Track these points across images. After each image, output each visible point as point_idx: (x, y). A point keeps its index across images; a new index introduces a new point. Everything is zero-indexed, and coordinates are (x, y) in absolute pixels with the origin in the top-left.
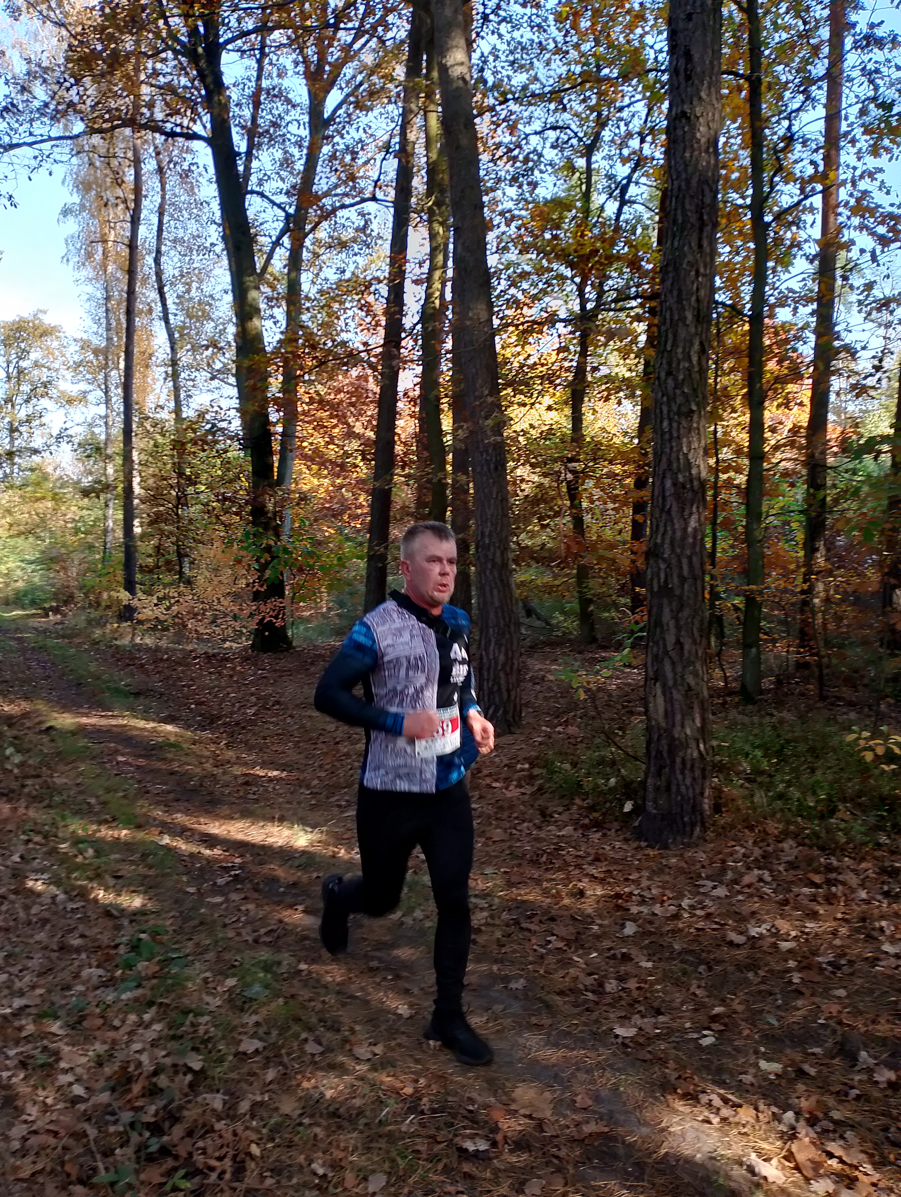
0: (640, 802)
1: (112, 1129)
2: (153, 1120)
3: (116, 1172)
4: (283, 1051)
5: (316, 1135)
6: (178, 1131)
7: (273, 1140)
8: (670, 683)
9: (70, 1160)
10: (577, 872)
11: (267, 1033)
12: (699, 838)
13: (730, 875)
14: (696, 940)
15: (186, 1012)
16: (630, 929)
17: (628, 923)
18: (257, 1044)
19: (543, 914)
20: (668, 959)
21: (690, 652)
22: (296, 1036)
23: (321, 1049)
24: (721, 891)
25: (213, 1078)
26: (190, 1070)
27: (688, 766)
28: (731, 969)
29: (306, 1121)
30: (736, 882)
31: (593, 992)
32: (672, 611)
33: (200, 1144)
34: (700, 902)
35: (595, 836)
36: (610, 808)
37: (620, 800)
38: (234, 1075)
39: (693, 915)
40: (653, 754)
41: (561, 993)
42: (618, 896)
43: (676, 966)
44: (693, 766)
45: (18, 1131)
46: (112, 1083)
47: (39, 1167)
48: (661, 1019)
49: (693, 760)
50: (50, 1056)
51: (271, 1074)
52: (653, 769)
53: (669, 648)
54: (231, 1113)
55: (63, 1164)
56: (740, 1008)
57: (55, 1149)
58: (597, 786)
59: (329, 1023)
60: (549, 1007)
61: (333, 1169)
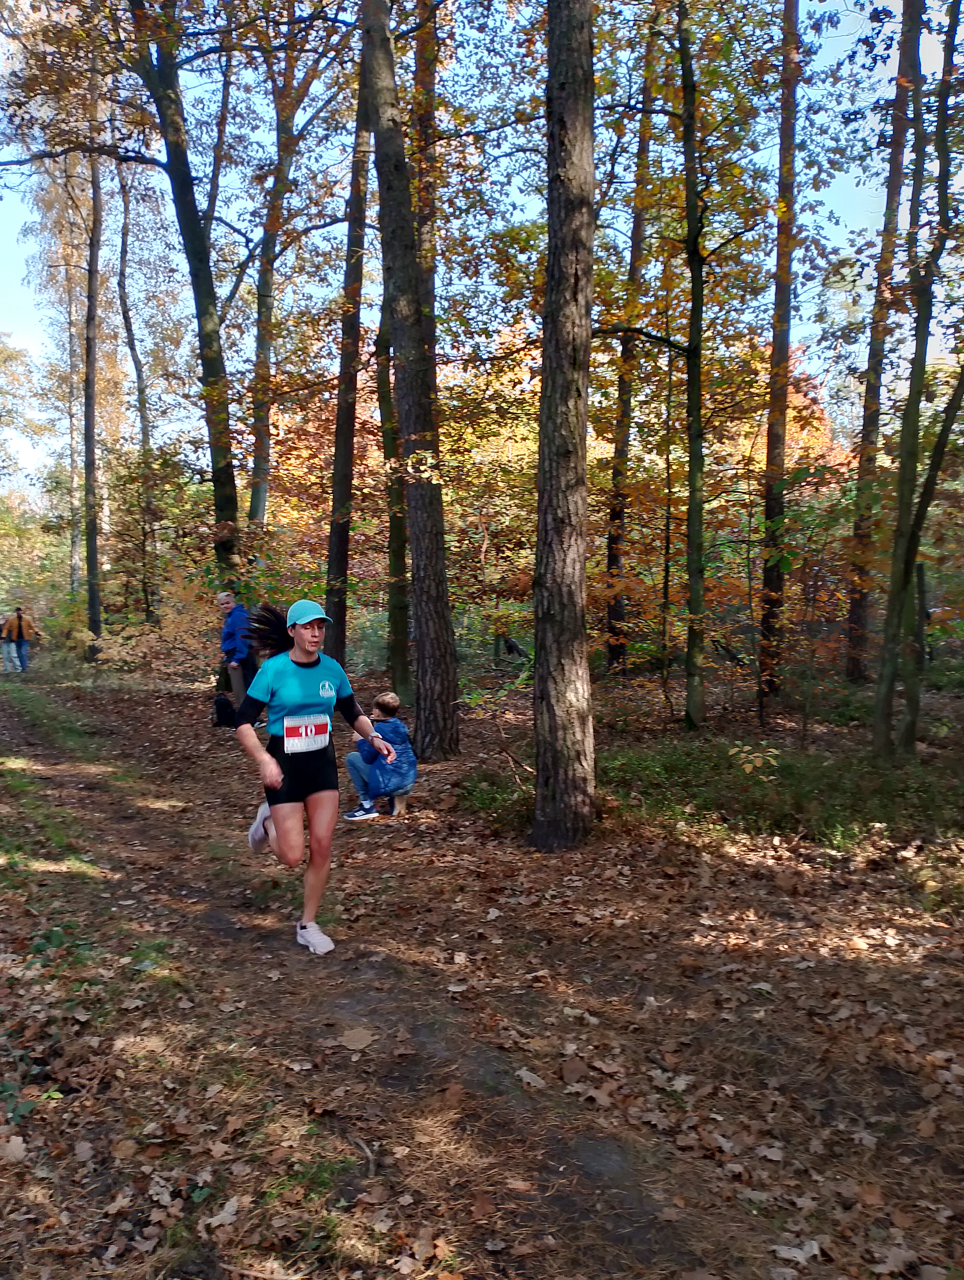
2: (39, 1055)
4: (160, 1008)
5: (173, 1063)
6: (59, 1062)
7: (136, 1067)
8: (553, 701)
11: (149, 995)
12: (580, 842)
13: (595, 871)
14: (547, 922)
15: (82, 981)
16: (493, 915)
17: (492, 911)
18: (139, 1003)
20: (517, 937)
22: (173, 996)
23: (192, 1005)
24: (582, 884)
25: (96, 1026)
26: (78, 1022)
27: (570, 776)
28: (568, 943)
29: (168, 1053)
30: (598, 876)
31: (446, 963)
32: (552, 635)
33: (75, 1069)
34: (562, 893)
35: (490, 844)
36: (510, 819)
38: (115, 1024)
39: (551, 903)
40: (541, 766)
42: (492, 890)
43: (522, 942)
46: (10, 1031)
48: (495, 980)
49: (574, 770)
51: (146, 1024)
52: (540, 779)
53: (552, 669)
54: (106, 1050)
56: (562, 970)
59: (204, 988)
60: (399, 973)
61: (181, 1084)
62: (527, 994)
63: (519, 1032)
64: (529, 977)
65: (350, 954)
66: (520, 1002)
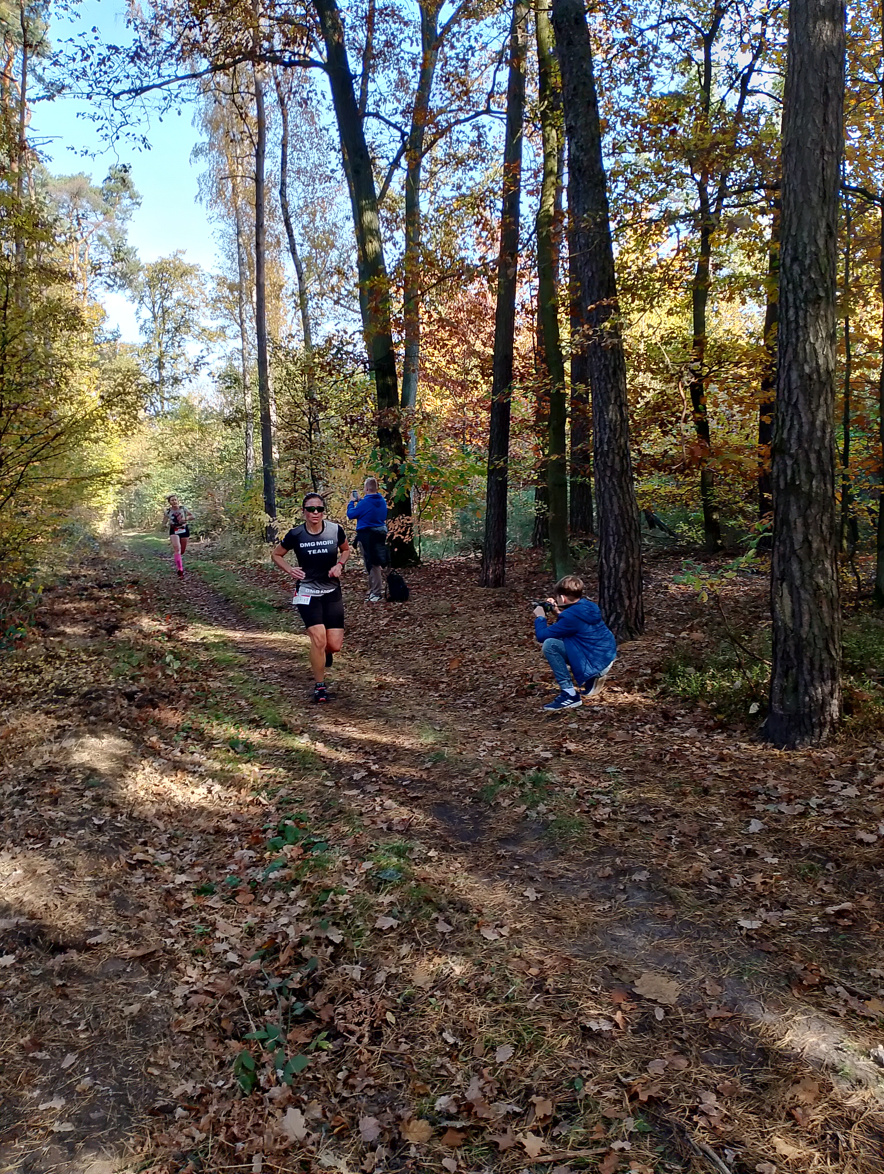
0: (766, 703)
1: (262, 993)
2: (299, 986)
3: (266, 1031)
4: (416, 929)
5: (446, 1007)
6: (321, 997)
7: (407, 1009)
8: (798, 582)
9: (226, 1018)
10: (701, 771)
11: (401, 912)
12: (829, 739)
13: (861, 775)
14: (824, 837)
15: (328, 891)
16: (755, 826)
17: (753, 821)
18: (392, 922)
19: (667, 811)
20: (794, 856)
21: (818, 550)
22: (428, 916)
23: (451, 928)
24: (852, 791)
25: (352, 951)
26: (331, 942)
27: (817, 667)
28: (860, 866)
29: (438, 993)
30: (867, 782)
31: (718, 885)
32: (799, 508)
33: (341, 1010)
34: (829, 802)
35: (719, 738)
36: (736, 710)
37: (745, 701)
38: (369, 949)
39: (821, 814)
40: (780, 655)
41: (685, 885)
42: (742, 794)
43: (804, 863)
44: (821, 666)
45: (180, 991)
46: (262, 952)
47: (199, 1022)
48: (787, 913)
49: (822, 660)
50: (207, 927)
51: (405, 950)
52: (779, 670)
53: (797, 547)
54: (369, 983)
55: (219, 1020)
56: (869, 904)
57: (213, 1007)
58: (721, 688)
59: (458, 905)
60: (672, 899)
61: (462, 1037)
62: (832, 933)
63: (846, 988)
64: (830, 910)
65: (608, 871)
66: (830, 944)
